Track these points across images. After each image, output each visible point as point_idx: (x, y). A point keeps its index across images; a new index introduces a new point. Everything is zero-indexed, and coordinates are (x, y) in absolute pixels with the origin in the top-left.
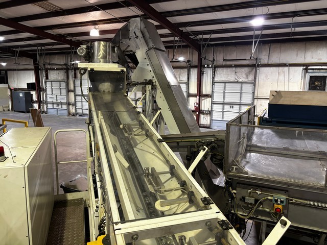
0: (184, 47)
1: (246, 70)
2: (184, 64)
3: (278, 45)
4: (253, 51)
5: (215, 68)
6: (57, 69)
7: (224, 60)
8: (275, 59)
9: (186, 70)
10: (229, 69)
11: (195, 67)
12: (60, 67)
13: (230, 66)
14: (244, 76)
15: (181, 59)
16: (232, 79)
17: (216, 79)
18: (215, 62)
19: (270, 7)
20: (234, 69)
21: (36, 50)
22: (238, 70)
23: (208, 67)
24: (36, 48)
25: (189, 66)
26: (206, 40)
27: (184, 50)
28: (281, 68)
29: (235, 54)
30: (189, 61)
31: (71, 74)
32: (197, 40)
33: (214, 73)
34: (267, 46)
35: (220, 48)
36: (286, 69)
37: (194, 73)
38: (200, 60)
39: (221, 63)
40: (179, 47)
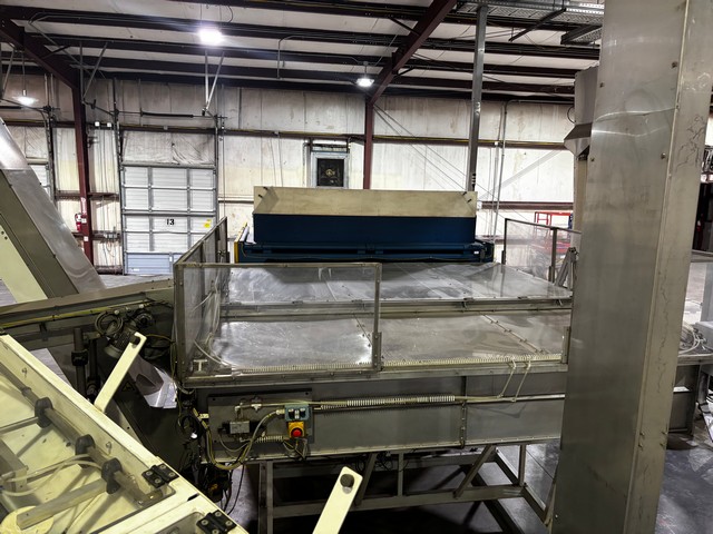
0: (30, 71)
1: (196, 139)
2: (38, 117)
3: (256, 92)
4: (208, 99)
5: (122, 131)
7: (142, 114)
8: (253, 120)
9: (42, 131)
10: (157, 137)
11: (67, 124)
13: (159, 130)
14: (193, 153)
15: (27, 101)
16: (166, 159)
17: (127, 158)
18: (120, 117)
19: (235, 9)
20: (168, 136)
22: (178, 138)
23: (103, 127)
25: (50, 122)
26: (91, 60)
27: (33, 80)
28: (264, 139)
29: (167, 101)
30: (48, 109)
32: (67, 57)
33: (120, 142)
34: (235, 93)
35: (128, 85)
36: (275, 141)
37: (67, 141)
38: (79, 108)
39: (137, 120)
40: (16, 70)
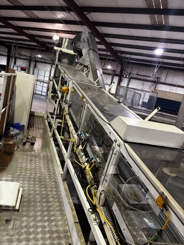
0: (112, 60)
1: (150, 84)
2: (111, 72)
3: (173, 72)
4: (155, 71)
5: (130, 78)
6: (23, 59)
7: (137, 74)
8: (169, 80)
9: (111, 76)
10: (139, 81)
11: (117, 75)
12: (26, 58)
13: (140, 79)
14: (148, 88)
15: (109, 67)
16: (140, 88)
17: (129, 86)
18: (131, 75)
19: (168, 44)
20: (142, 82)
21: (12, 43)
22: (145, 83)
23: (126, 77)
24: (12, 41)
25: (113, 74)
26: (127, 58)
27: (113, 63)
28: (172, 87)
29: (145, 72)
30: (114, 71)
31: (33, 64)
32: (122, 57)
33: (129, 82)
34: (166, 71)
35: (136, 66)
36: (175, 88)
37: (116, 79)
38: (121, 71)
39: (135, 76)
40: (109, 60)
